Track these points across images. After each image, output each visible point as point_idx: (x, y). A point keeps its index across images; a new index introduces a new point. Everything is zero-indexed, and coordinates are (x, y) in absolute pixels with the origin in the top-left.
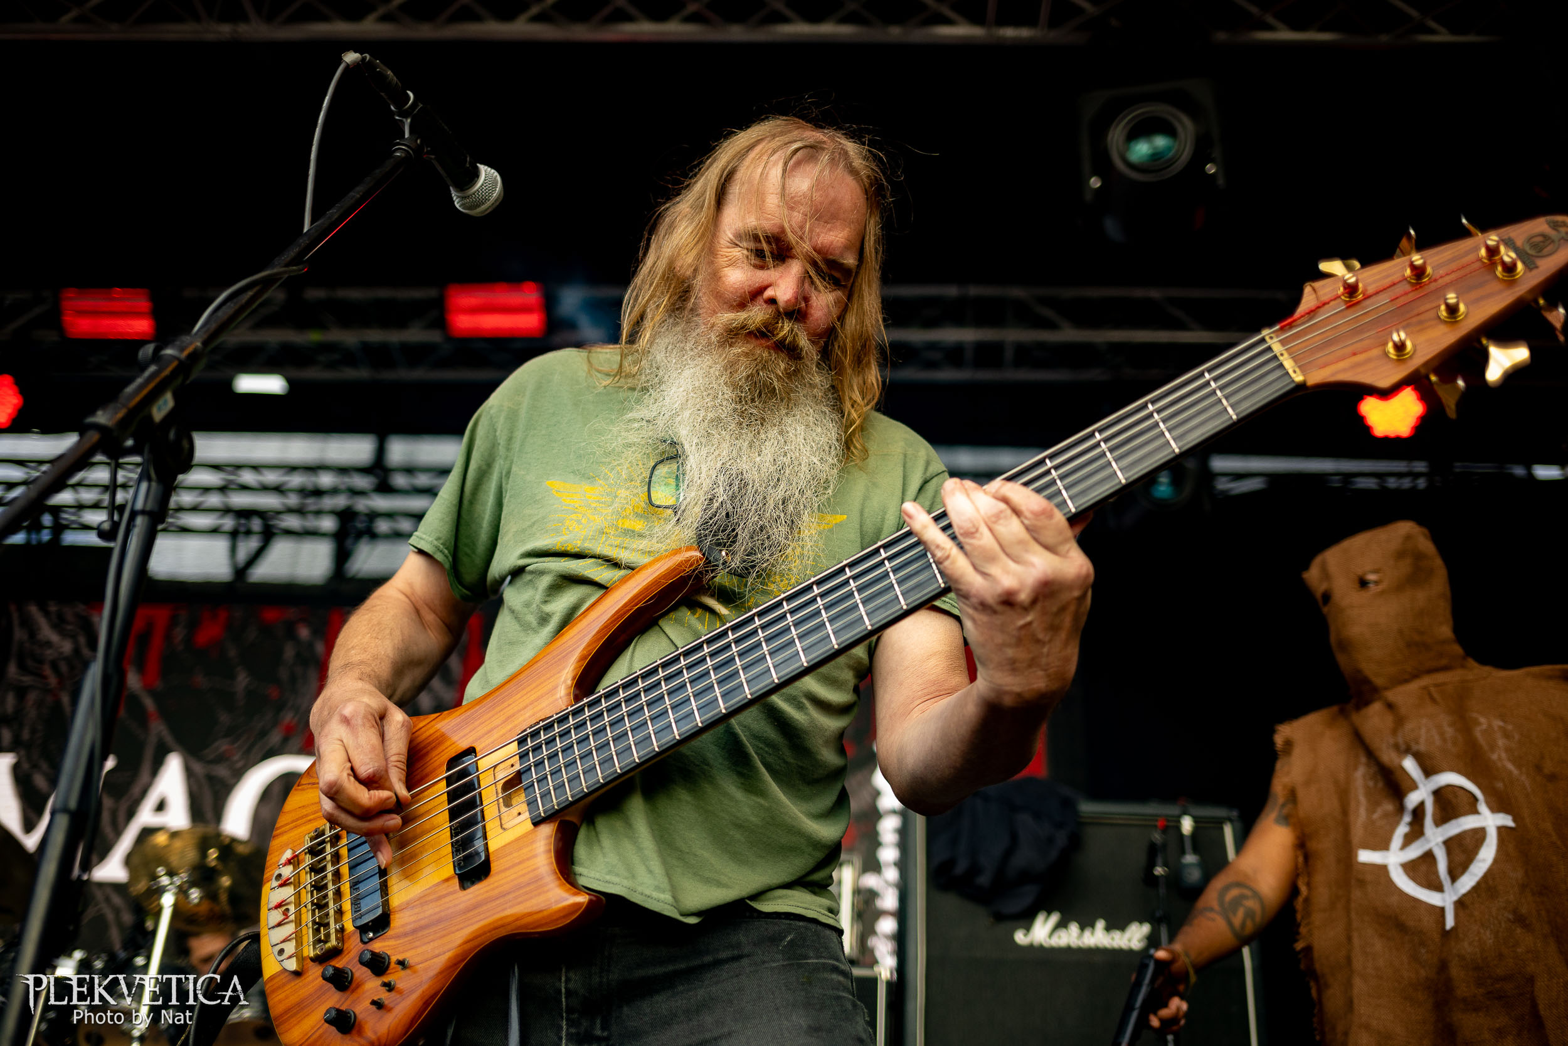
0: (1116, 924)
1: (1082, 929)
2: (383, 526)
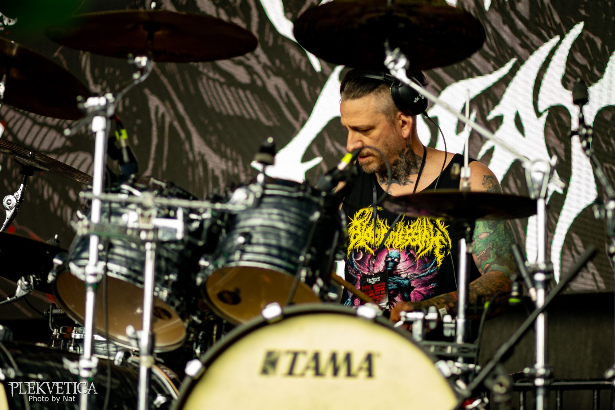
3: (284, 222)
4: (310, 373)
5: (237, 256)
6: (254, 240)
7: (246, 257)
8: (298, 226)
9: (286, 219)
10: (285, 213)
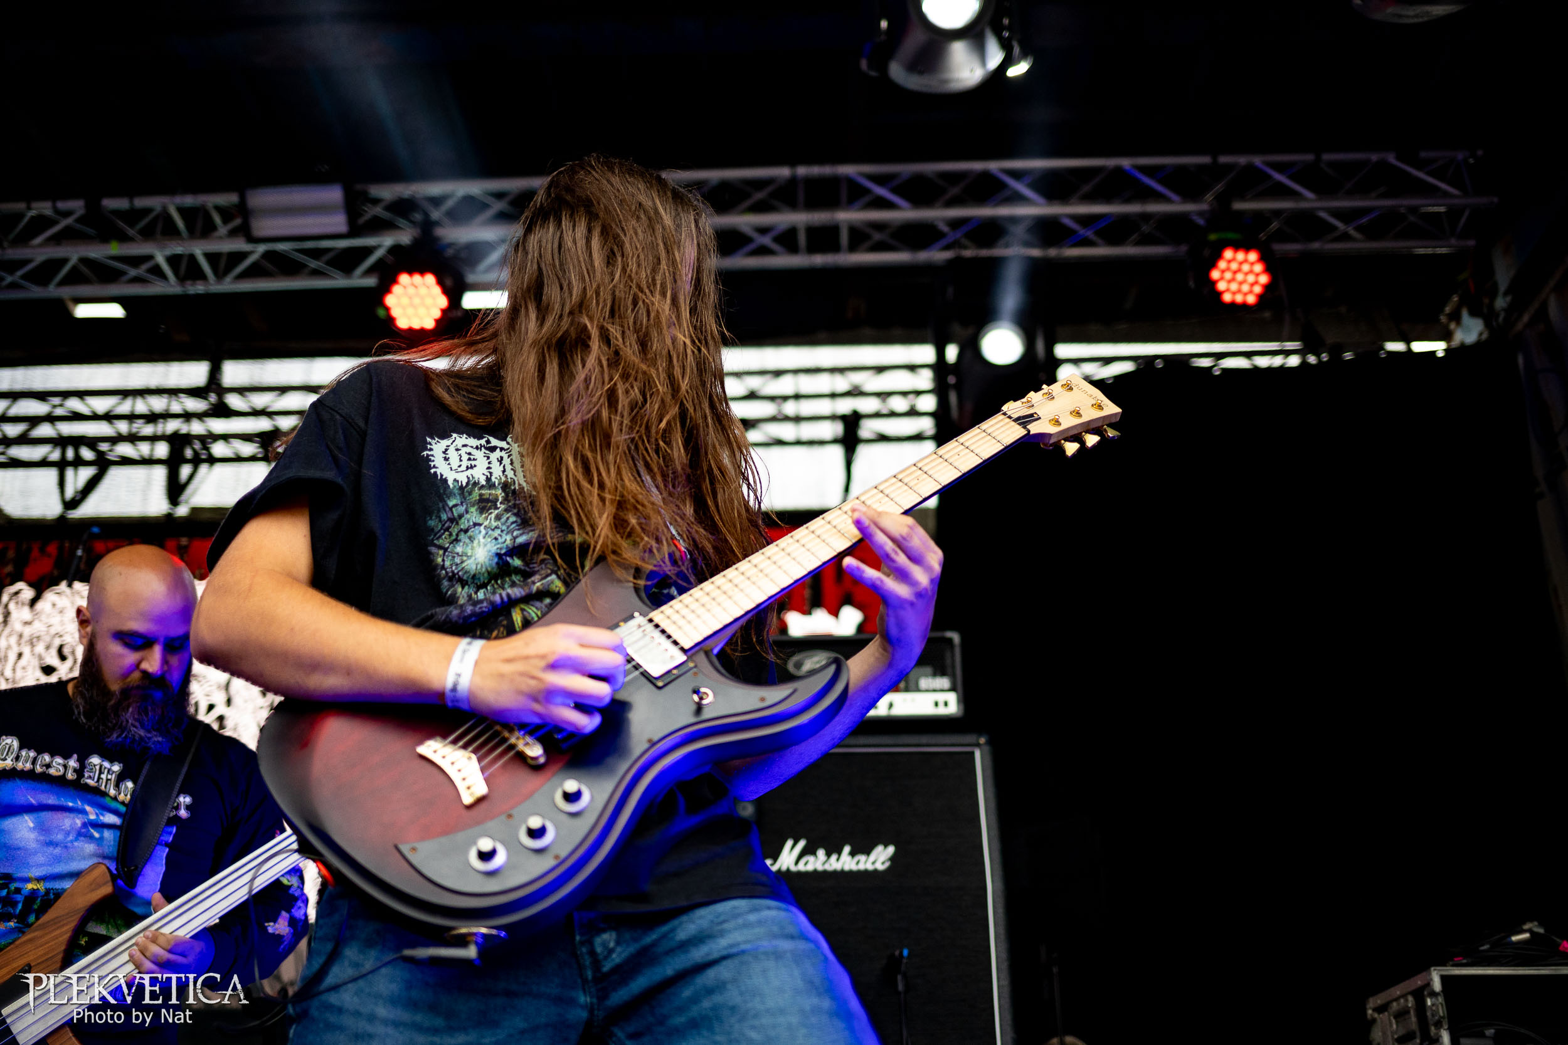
0: (863, 848)
1: (829, 855)
2: (219, 449)
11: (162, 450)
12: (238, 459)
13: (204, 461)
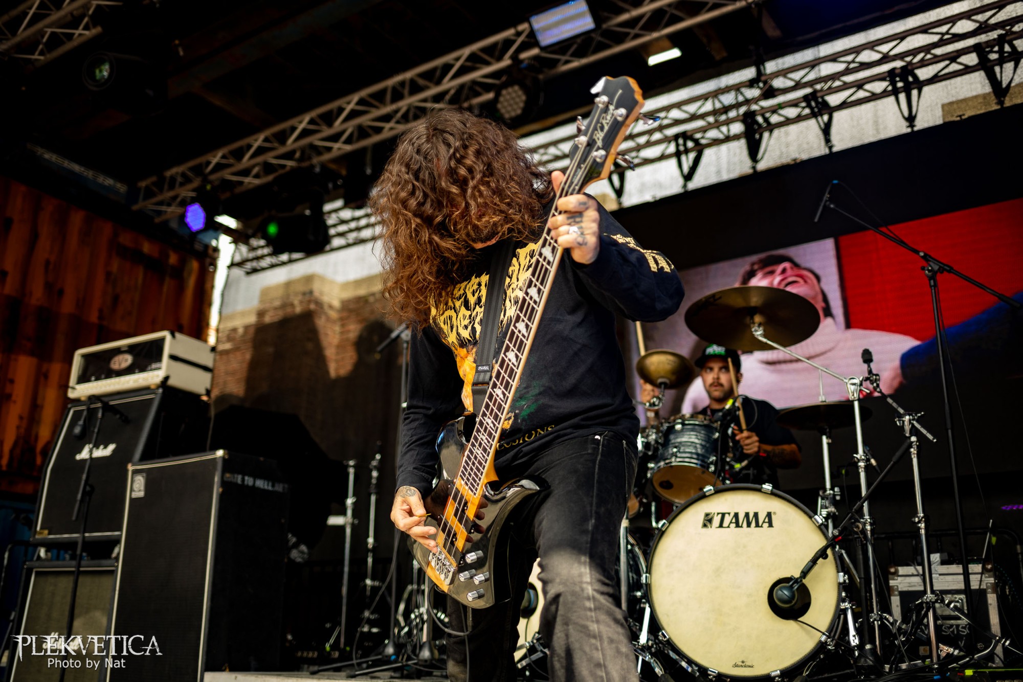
2: (775, 118)
3: (698, 439)
4: (733, 525)
5: (673, 460)
6: (681, 450)
7: (678, 460)
8: (705, 441)
9: (699, 437)
10: (698, 434)
11: (737, 128)
12: (788, 122)
13: (766, 129)
